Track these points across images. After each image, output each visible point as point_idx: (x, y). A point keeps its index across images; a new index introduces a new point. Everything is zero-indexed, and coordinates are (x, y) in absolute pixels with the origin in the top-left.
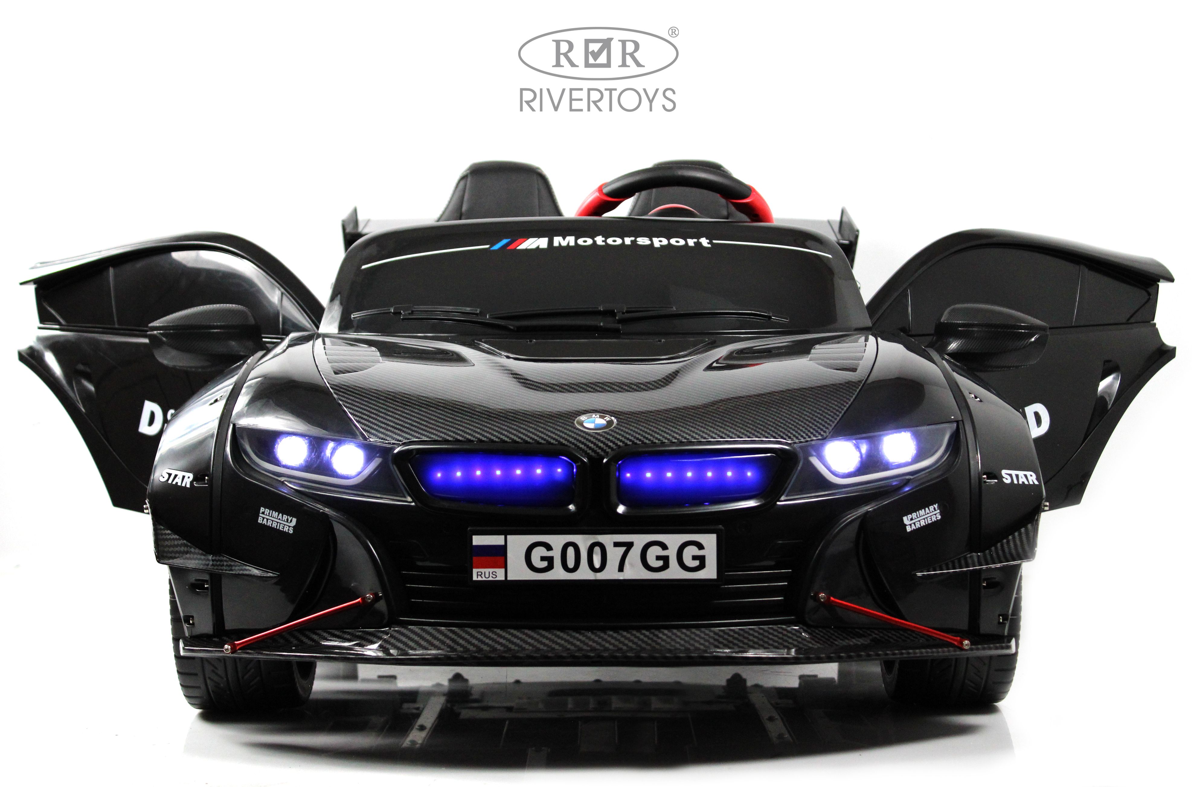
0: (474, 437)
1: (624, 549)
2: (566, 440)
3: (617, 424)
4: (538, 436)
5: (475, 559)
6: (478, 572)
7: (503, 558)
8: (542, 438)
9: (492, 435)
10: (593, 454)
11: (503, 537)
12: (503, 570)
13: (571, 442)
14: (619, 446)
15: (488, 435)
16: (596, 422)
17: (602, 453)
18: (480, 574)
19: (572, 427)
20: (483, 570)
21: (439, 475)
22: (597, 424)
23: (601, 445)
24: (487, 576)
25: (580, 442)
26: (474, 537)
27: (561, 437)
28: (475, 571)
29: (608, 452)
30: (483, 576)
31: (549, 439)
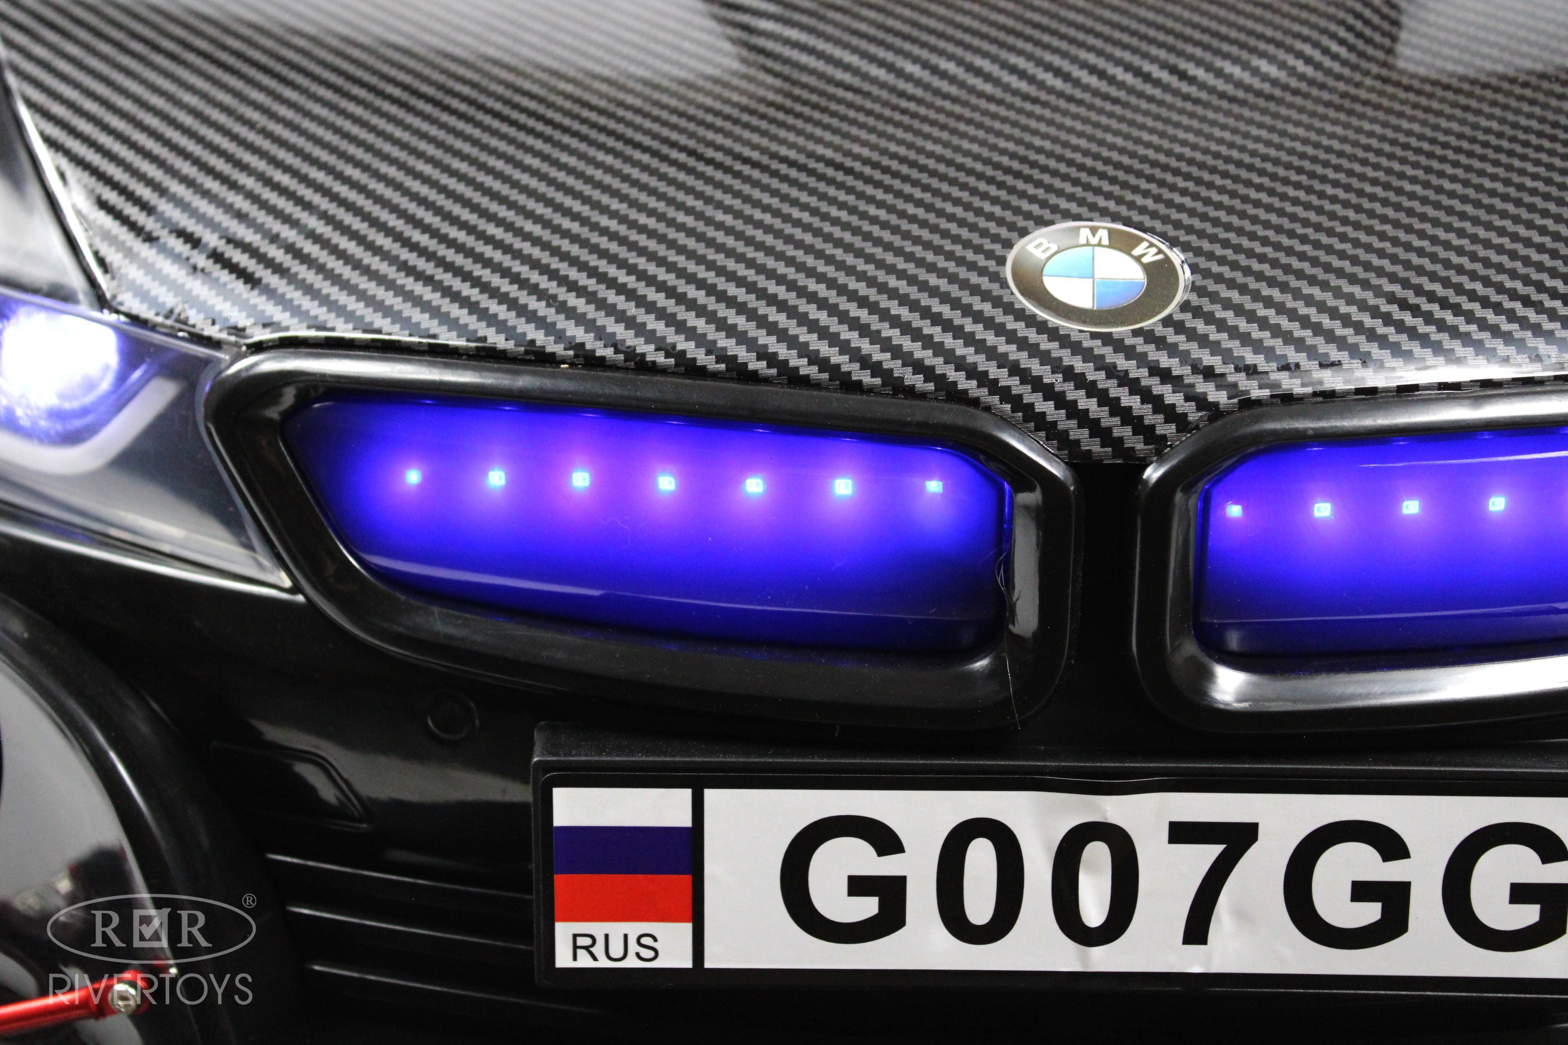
0: (560, 336)
1: (1213, 851)
2: (972, 372)
3: (1194, 288)
4: (845, 347)
5: (560, 881)
6: (575, 936)
7: (686, 880)
8: (865, 362)
9: (640, 330)
10: (1095, 447)
11: (686, 794)
12: (686, 929)
13: (993, 386)
14: (1214, 411)
15: (619, 330)
16: (1100, 273)
17: (1139, 445)
18: (583, 941)
19: (997, 302)
20: (598, 929)
21: (413, 477)
22: (1106, 282)
23: (1132, 402)
24: (616, 950)
25: (1037, 384)
26: (560, 795)
27: (949, 356)
28: (563, 932)
29: (1164, 438)
30: (599, 950)
31: (896, 367)
